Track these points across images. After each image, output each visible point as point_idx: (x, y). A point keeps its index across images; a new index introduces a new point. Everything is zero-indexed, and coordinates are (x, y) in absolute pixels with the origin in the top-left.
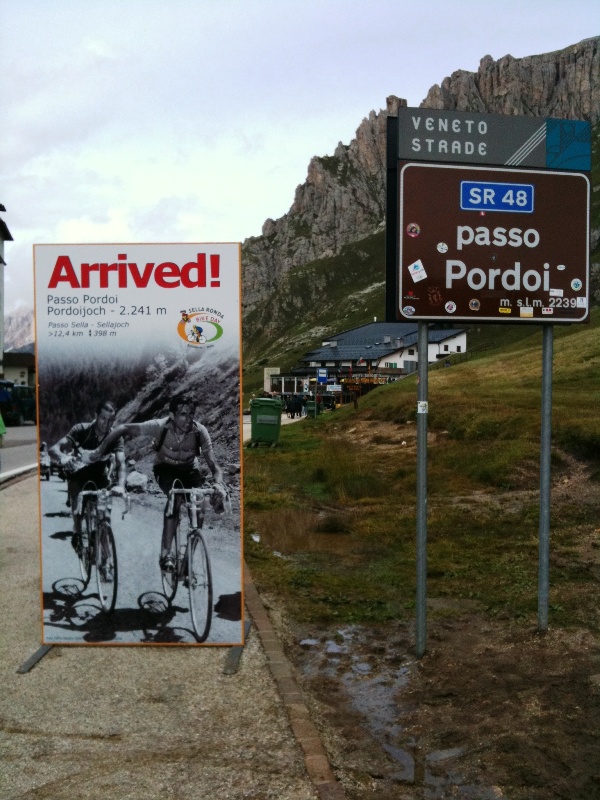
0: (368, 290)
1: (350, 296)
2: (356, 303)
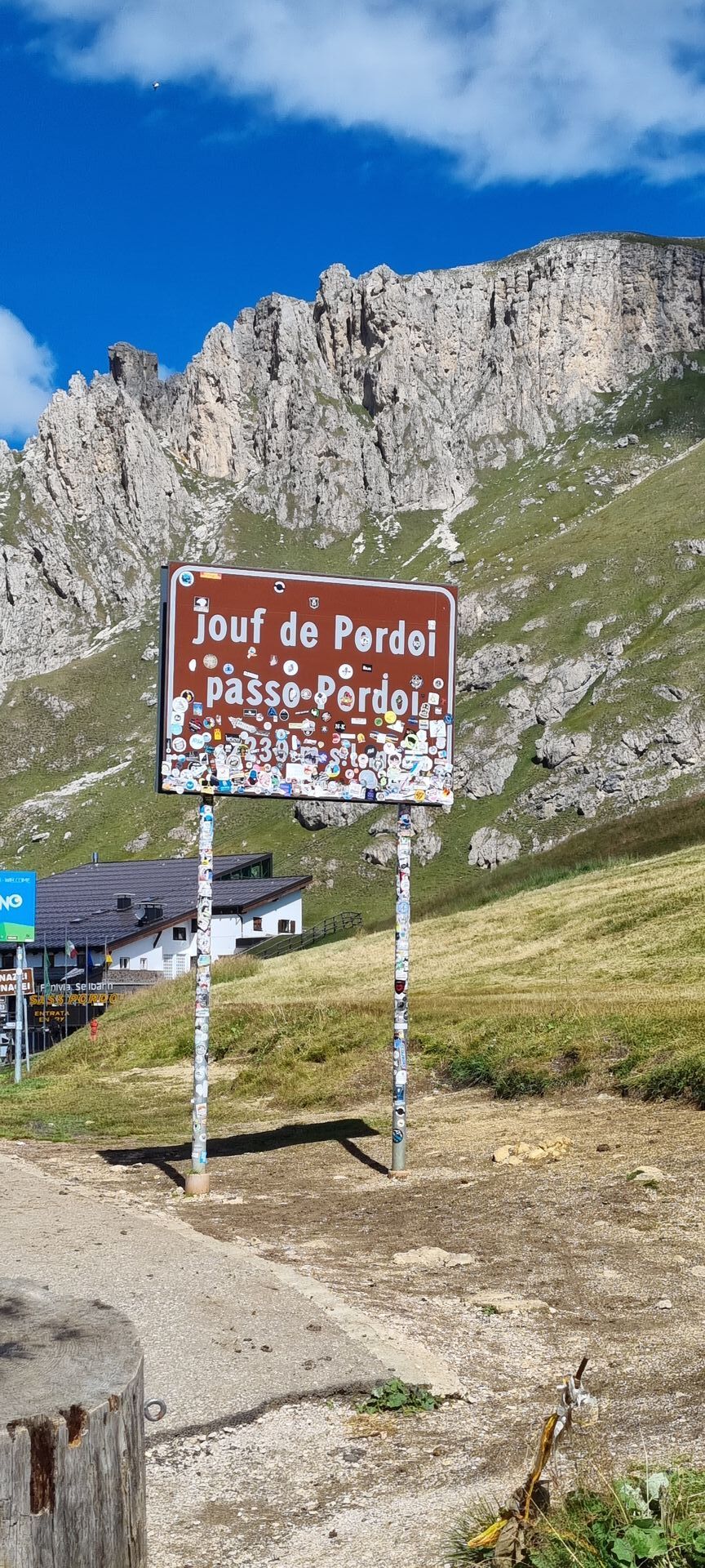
0: (74, 788)
1: (28, 804)
2: (42, 819)
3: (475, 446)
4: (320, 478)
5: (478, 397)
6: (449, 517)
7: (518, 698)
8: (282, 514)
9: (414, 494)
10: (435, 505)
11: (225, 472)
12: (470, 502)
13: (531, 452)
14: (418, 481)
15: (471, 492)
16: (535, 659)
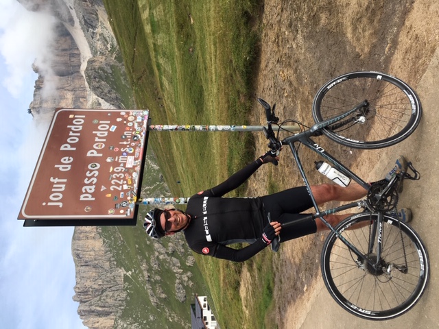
3: (111, 268)
4: (115, 300)
5: (102, 268)
6: (125, 273)
7: (161, 257)
8: (123, 308)
9: (121, 280)
10: (123, 275)
11: (113, 321)
12: (123, 268)
13: (113, 257)
14: (118, 279)
15: (120, 268)
16: (154, 254)
